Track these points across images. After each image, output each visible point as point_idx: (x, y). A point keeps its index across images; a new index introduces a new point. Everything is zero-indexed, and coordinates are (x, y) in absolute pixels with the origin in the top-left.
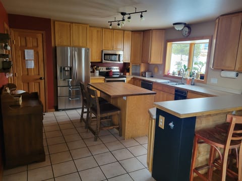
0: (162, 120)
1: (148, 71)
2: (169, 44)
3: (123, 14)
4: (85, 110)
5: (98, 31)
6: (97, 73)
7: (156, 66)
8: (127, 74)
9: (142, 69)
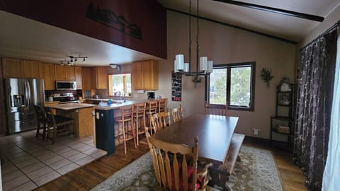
0: (98, 114)
1: (98, 94)
2: (110, 76)
3: (72, 57)
4: (42, 125)
5: (50, 66)
6: (51, 99)
7: (103, 90)
8: (80, 98)
9: (93, 94)
